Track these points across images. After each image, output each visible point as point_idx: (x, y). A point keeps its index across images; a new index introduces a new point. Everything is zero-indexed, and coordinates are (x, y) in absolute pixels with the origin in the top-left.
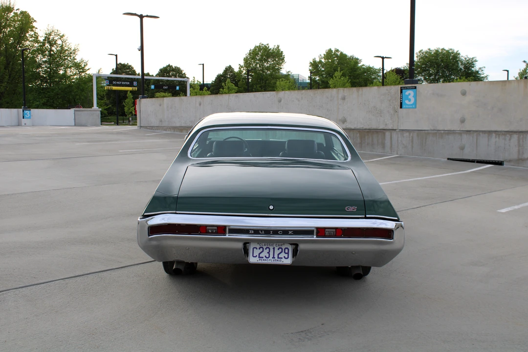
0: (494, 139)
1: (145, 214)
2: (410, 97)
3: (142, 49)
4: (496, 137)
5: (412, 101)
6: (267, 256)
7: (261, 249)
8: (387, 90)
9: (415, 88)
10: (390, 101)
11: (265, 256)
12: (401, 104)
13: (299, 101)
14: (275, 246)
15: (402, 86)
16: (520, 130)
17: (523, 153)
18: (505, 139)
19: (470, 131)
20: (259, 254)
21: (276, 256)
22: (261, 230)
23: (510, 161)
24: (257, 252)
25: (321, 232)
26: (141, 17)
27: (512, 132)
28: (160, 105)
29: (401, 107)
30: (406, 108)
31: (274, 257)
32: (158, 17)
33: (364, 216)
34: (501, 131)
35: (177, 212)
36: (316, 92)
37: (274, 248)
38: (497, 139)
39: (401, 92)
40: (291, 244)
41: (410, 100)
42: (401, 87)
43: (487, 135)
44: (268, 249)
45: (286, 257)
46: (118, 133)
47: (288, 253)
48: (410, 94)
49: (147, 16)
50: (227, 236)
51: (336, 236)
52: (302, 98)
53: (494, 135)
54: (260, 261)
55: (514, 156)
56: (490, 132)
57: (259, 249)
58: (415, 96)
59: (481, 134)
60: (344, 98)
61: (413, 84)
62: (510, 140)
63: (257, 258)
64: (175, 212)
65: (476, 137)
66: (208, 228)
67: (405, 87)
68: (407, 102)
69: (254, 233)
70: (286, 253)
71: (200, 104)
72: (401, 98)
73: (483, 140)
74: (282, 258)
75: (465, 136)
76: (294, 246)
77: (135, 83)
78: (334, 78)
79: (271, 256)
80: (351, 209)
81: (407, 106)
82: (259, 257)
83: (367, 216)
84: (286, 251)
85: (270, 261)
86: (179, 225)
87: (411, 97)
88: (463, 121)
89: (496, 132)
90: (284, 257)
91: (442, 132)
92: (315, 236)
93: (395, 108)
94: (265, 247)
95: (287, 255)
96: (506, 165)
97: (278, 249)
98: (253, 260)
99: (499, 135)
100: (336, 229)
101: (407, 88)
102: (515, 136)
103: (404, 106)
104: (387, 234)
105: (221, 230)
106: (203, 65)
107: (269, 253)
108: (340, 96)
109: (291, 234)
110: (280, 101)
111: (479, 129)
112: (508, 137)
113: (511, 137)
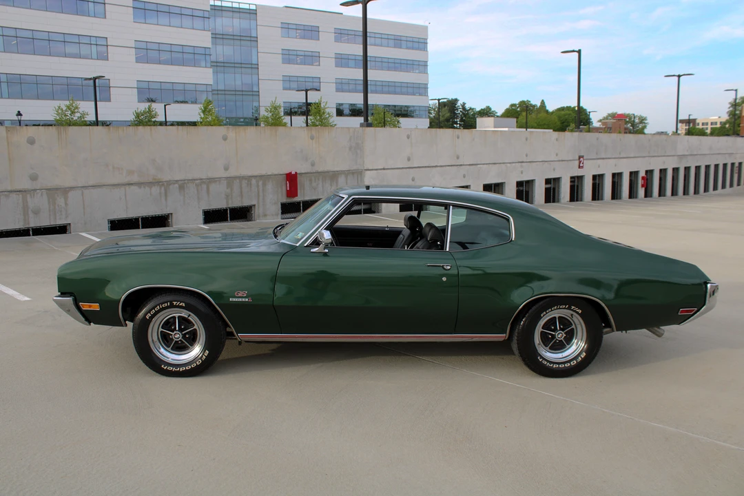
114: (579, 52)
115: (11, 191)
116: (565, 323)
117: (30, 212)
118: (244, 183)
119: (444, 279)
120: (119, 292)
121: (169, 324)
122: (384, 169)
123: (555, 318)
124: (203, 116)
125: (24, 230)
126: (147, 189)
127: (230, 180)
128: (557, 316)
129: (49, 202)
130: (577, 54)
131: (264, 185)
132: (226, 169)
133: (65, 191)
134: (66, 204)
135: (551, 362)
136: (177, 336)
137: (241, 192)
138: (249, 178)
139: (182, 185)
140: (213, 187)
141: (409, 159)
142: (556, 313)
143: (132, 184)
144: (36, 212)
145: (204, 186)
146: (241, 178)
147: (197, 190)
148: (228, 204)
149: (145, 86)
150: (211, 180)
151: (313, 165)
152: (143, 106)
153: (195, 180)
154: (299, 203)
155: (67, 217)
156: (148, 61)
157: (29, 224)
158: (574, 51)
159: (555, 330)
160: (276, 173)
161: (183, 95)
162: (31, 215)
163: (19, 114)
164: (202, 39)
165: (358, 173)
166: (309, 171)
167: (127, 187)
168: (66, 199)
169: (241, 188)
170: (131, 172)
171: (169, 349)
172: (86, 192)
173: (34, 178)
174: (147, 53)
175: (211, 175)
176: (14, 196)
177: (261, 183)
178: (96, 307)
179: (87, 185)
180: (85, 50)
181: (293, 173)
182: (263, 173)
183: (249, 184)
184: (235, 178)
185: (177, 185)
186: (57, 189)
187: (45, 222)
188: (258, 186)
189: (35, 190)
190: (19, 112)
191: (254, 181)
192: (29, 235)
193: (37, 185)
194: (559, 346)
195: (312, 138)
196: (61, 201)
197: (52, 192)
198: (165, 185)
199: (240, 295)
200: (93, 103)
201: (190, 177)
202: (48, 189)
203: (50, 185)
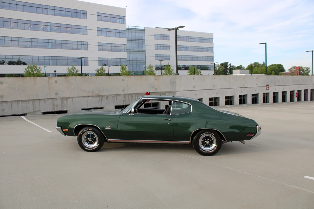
0: (20, 104)
4: (22, 103)
16: (33, 99)
17: (35, 109)
18: (26, 104)
19: (7, 101)
23: (30, 113)
27: (29, 100)
34: (23, 100)
38: (22, 104)
43: (17, 103)
53: (20, 102)
55: (32, 110)
56: (18, 101)
59: (13, 102)
62: (29, 103)
65: (11, 104)
73: (15, 105)
75: (4, 104)
88: (2, 97)
89: (21, 100)
96: (28, 115)
99: (23, 102)
102: (31, 102)
111: (13, 100)
112: (28, 103)
113: (29, 102)
114: (266, 44)
115: (49, 99)
116: (209, 138)
117: (55, 106)
118: (130, 96)
119: (169, 123)
120: (74, 126)
121: (88, 136)
122: (184, 91)
123: (206, 136)
124: (122, 70)
125: (53, 112)
126: (95, 98)
127: (125, 95)
128: (207, 136)
129: (61, 103)
130: (265, 45)
131: (138, 97)
132: (123, 91)
133: (67, 99)
134: (67, 103)
135: (204, 151)
136: (90, 139)
137: (129, 99)
138: (132, 94)
139: (107, 97)
140: (118, 97)
141: (194, 87)
142: (207, 135)
143: (89, 96)
144: (57, 106)
145: (115, 97)
146: (129, 94)
147: (113, 99)
148: (124, 104)
149: (101, 59)
150: (118, 95)
151: (156, 89)
152: (99, 68)
153: (112, 95)
154: (151, 103)
155: (67, 107)
156: (103, 50)
157: (54, 110)
158: (263, 43)
159: (206, 141)
160: (142, 92)
161: (116, 63)
162: (55, 107)
163: (55, 71)
164: (123, 41)
165: (174, 92)
166: (154, 92)
167: (88, 97)
168: (67, 101)
169: (129, 98)
170: (89, 92)
171: (88, 143)
172: (74, 99)
173: (57, 94)
174: (102, 47)
175: (118, 93)
176: (50, 100)
177: (136, 96)
178: (67, 130)
179: (74, 97)
180: (79, 46)
181: (148, 92)
182: (137, 92)
183: (132, 97)
184: (127, 94)
185: (105, 97)
186: (64, 98)
187: (60, 109)
188: (135, 97)
189: (57, 98)
190: (55, 70)
191: (134, 95)
192: (54, 114)
193: (58, 96)
194: (208, 146)
195: (156, 80)
196: (65, 102)
197: (63, 99)
198: (101, 97)
199: (108, 127)
200: (80, 66)
201: (110, 94)
202: (61, 98)
203: (62, 96)
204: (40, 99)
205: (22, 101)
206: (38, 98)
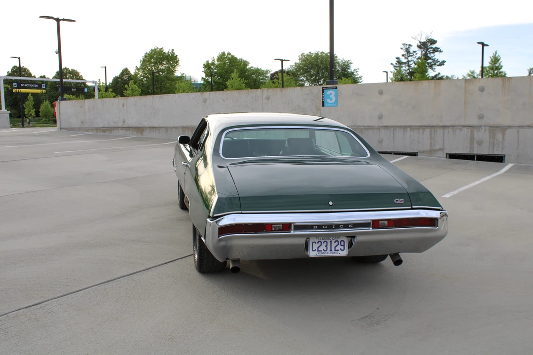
0: (409, 132)
1: (215, 215)
2: (331, 96)
3: (59, 52)
4: (411, 131)
5: (334, 100)
6: (325, 250)
7: (320, 243)
8: (310, 90)
9: (336, 88)
10: (312, 100)
11: (324, 250)
12: (323, 102)
13: (224, 101)
14: (332, 240)
15: (323, 86)
16: (432, 125)
17: (434, 145)
18: (419, 133)
19: (387, 126)
20: (318, 248)
21: (333, 249)
22: (325, 226)
23: (423, 152)
24: (316, 246)
25: (376, 224)
26: (58, 20)
27: (424, 126)
28: (81, 107)
29: (323, 106)
30: (328, 106)
31: (331, 250)
32: (75, 21)
33: (410, 207)
34: (415, 126)
35: (242, 212)
36: (241, 92)
37: (331, 242)
38: (412, 133)
39: (323, 92)
40: (348, 237)
41: (331, 99)
42: (323, 88)
43: (402, 130)
44: (325, 243)
45: (343, 249)
46: (40, 135)
47: (344, 246)
48: (331, 94)
49: (64, 20)
50: (292, 233)
51: (388, 226)
52: (227, 99)
53: (409, 129)
54: (319, 255)
55: (428, 148)
56: (405, 127)
57: (318, 243)
58: (336, 96)
59: (397, 129)
60: (268, 98)
61: (333, 84)
62: (423, 133)
63: (316, 252)
64: (240, 212)
65: (393, 132)
66: (273, 226)
67: (326, 87)
68: (329, 101)
69: (318, 229)
70: (342, 245)
71: (123, 106)
72: (323, 97)
73: (399, 133)
74: (338, 250)
75: (383, 131)
76: (350, 239)
77: (43, 86)
78: (231, 79)
79: (329, 249)
80: (400, 201)
81: (328, 105)
82: (318, 251)
83: (413, 207)
84: (342, 243)
85: (328, 254)
86: (246, 225)
87: (333, 96)
88: (380, 117)
89: (410, 126)
90: (341, 249)
91: (362, 127)
92: (371, 228)
93: (317, 106)
94: (322, 241)
95: (343, 247)
96: (419, 156)
97: (335, 242)
98: (312, 254)
99: (413, 129)
100: (389, 220)
101: (328, 88)
102: (428, 131)
103: (325, 104)
104: (432, 222)
105: (286, 227)
106: (105, 67)
107: (326, 246)
108: (264, 96)
109: (351, 228)
110: (205, 101)
111: (396, 125)
112: (421, 131)
113: (424, 131)
115: (464, 126)
117: (475, 143)
125: (470, 156)
129: (490, 137)
133: (504, 129)
134: (503, 139)
144: (480, 143)
155: (503, 149)
157: (473, 151)
162: (476, 145)
168: (504, 135)
172: (521, 130)
173: (481, 117)
176: (465, 129)
179: (523, 125)
186: (497, 127)
187: (485, 151)
189: (481, 126)
192: (474, 160)
193: (483, 122)
196: (499, 136)
197: (493, 128)
202: (491, 127)
203: (492, 123)
204: (444, 127)
205: (412, 127)
206: (441, 124)
